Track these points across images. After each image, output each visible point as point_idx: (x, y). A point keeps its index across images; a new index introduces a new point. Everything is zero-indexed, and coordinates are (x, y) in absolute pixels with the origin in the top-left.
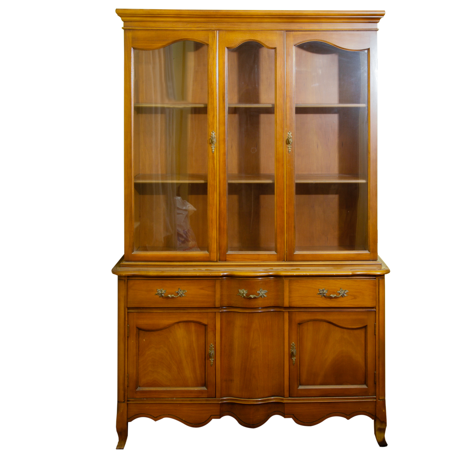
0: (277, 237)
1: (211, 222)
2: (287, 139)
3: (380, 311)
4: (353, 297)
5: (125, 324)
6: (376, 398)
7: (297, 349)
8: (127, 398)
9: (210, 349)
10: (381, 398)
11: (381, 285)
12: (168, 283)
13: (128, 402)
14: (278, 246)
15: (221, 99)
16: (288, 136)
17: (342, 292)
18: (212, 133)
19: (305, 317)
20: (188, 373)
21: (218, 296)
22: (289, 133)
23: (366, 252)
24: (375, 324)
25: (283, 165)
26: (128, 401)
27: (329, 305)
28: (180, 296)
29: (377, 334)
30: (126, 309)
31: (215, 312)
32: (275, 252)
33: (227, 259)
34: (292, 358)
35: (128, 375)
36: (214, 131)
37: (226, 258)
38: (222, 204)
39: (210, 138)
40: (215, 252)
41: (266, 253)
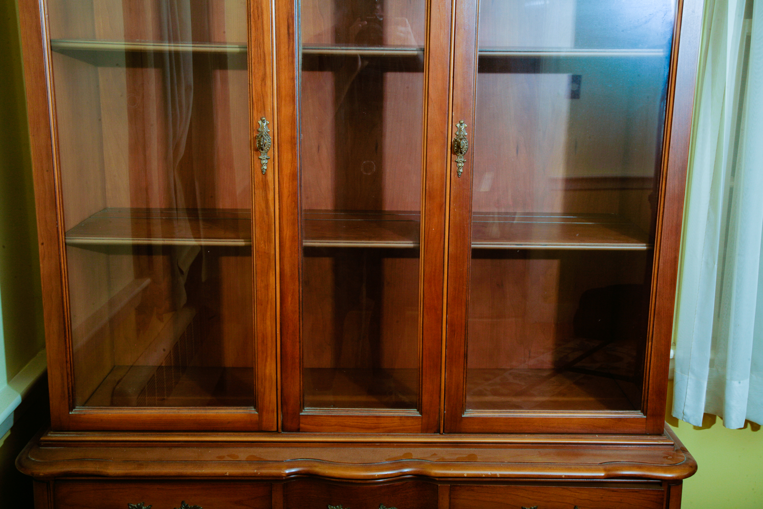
0: (424, 378)
1: (263, 341)
2: (456, 140)
12: (155, 490)
14: (426, 398)
15: (284, 30)
16: (458, 133)
18: (260, 122)
22: (461, 124)
23: (637, 414)
25: (442, 206)
32: (418, 411)
33: (301, 425)
36: (265, 117)
37: (299, 425)
38: (290, 299)
39: (255, 134)
40: (273, 412)
41: (396, 414)
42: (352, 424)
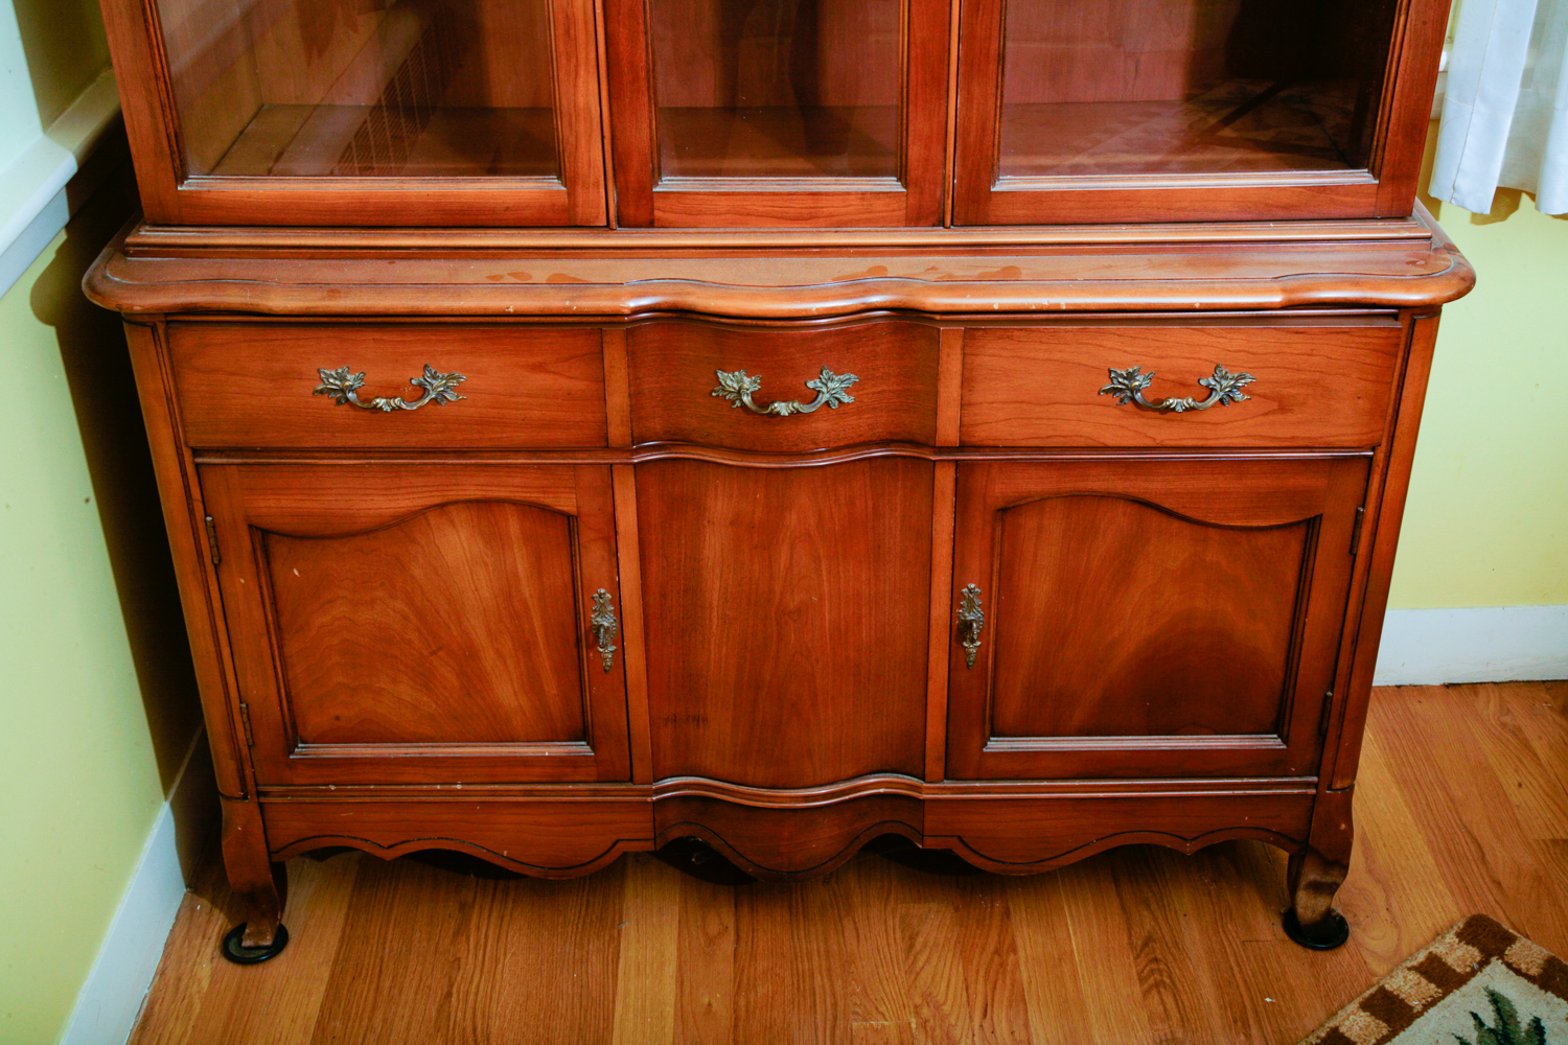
0: (911, 107)
1: (567, 31)
3: (1392, 459)
4: (1275, 406)
5: (191, 512)
6: (1315, 785)
7: (989, 607)
8: (257, 785)
9: (595, 611)
10: (1338, 785)
11: (1417, 348)
12: (368, 343)
13: (262, 800)
14: (915, 152)
17: (1224, 383)
19: (1031, 483)
20: (508, 692)
21: (618, 400)
24: (1358, 511)
26: (260, 794)
27: (1155, 439)
28: (435, 399)
29: (1362, 549)
30: (187, 454)
31: (611, 465)
32: (899, 180)
33: (657, 214)
34: (965, 644)
35: (244, 706)
37: (652, 213)
40: (597, 184)
41: (853, 188)
42: (761, 209)
